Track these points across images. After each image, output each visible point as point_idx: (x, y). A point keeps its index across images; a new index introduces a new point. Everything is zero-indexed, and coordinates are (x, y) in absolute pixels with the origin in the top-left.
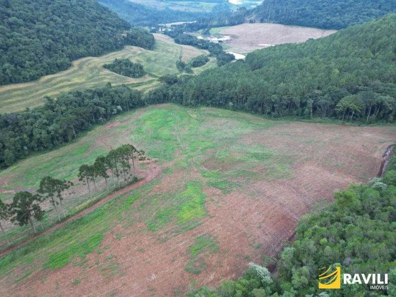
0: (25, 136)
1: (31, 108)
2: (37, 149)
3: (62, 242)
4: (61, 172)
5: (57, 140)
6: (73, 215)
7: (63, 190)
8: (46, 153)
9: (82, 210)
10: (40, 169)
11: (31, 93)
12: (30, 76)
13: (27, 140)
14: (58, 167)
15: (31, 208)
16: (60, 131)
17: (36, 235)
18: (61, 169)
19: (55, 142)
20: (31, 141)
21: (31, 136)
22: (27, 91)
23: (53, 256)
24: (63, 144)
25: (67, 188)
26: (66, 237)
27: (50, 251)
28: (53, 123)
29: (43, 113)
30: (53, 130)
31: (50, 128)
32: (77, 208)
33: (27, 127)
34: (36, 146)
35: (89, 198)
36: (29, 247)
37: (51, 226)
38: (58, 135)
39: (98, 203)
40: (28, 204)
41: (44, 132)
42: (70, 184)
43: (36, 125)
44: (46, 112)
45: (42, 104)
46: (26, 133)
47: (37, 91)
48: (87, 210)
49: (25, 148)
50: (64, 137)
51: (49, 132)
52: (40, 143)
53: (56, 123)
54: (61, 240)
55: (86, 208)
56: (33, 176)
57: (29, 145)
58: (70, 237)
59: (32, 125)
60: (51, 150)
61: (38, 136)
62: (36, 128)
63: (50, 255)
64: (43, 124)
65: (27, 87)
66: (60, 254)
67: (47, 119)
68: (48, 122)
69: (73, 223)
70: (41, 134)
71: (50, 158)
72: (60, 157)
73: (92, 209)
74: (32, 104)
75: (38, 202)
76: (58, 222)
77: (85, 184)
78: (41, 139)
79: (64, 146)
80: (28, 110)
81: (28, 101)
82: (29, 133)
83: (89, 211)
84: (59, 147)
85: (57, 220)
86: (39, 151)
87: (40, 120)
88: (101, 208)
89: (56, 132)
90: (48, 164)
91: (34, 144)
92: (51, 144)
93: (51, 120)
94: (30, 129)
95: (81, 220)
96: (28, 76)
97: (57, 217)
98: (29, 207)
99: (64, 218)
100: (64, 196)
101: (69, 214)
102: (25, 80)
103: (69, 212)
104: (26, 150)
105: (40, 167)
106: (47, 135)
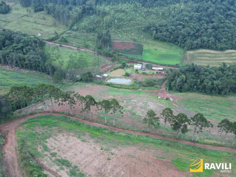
0: (199, 80)
1: (211, 66)
2: (200, 90)
3: (188, 155)
4: (206, 111)
5: (215, 90)
6: (201, 143)
7: (205, 127)
8: (204, 94)
9: (208, 144)
10: (196, 102)
11: (216, 57)
12: (221, 47)
13: (198, 83)
14: (206, 106)
15: (183, 125)
16: (220, 87)
17: (176, 139)
18: (207, 109)
19: (213, 91)
20: (200, 84)
21: (202, 82)
22: (214, 56)
23: (179, 159)
24: (217, 94)
25: (208, 127)
26: (191, 154)
27: (179, 154)
28: (218, 80)
29: (216, 72)
30: (216, 84)
31: (215, 82)
32: (206, 141)
33: (203, 76)
34: (201, 88)
35: (216, 140)
36: (171, 144)
37: (186, 140)
38: (217, 88)
39: (220, 147)
40: (183, 122)
41: (210, 83)
42: (211, 125)
43: (208, 77)
44: (218, 72)
45: (218, 66)
46: (200, 79)
47: (219, 57)
48: (211, 146)
49: (195, 87)
50: (220, 91)
51: (213, 84)
52: (204, 88)
53: (220, 81)
54: (188, 154)
55: (211, 144)
56: (191, 104)
57: (198, 86)
58: (193, 156)
59: (206, 76)
60: (208, 94)
61: (206, 84)
62: (207, 78)
63: (178, 157)
64: (212, 78)
65: (215, 53)
66: (183, 161)
67: (216, 76)
68: (215, 78)
69: (199, 149)
70: (208, 83)
71: (204, 99)
72: (210, 101)
73: (214, 148)
74: (212, 64)
75: (188, 124)
76: (191, 141)
77: (220, 132)
78: (206, 86)
79: (217, 96)
80: (208, 67)
81: (211, 62)
82: (202, 80)
83: (212, 148)
84: (213, 95)
85: (191, 139)
86: (201, 92)
87: (212, 75)
88: (221, 153)
89: (217, 86)
90: (202, 102)
91: (200, 87)
92: (210, 91)
93: (218, 77)
94: (204, 78)
95: (204, 150)
96: (219, 47)
97: (192, 137)
98: (182, 124)
99: (195, 141)
100: (203, 130)
101: (199, 141)
102: (216, 49)
103: (199, 139)
104: (195, 88)
105: (196, 101)
106: (211, 85)
